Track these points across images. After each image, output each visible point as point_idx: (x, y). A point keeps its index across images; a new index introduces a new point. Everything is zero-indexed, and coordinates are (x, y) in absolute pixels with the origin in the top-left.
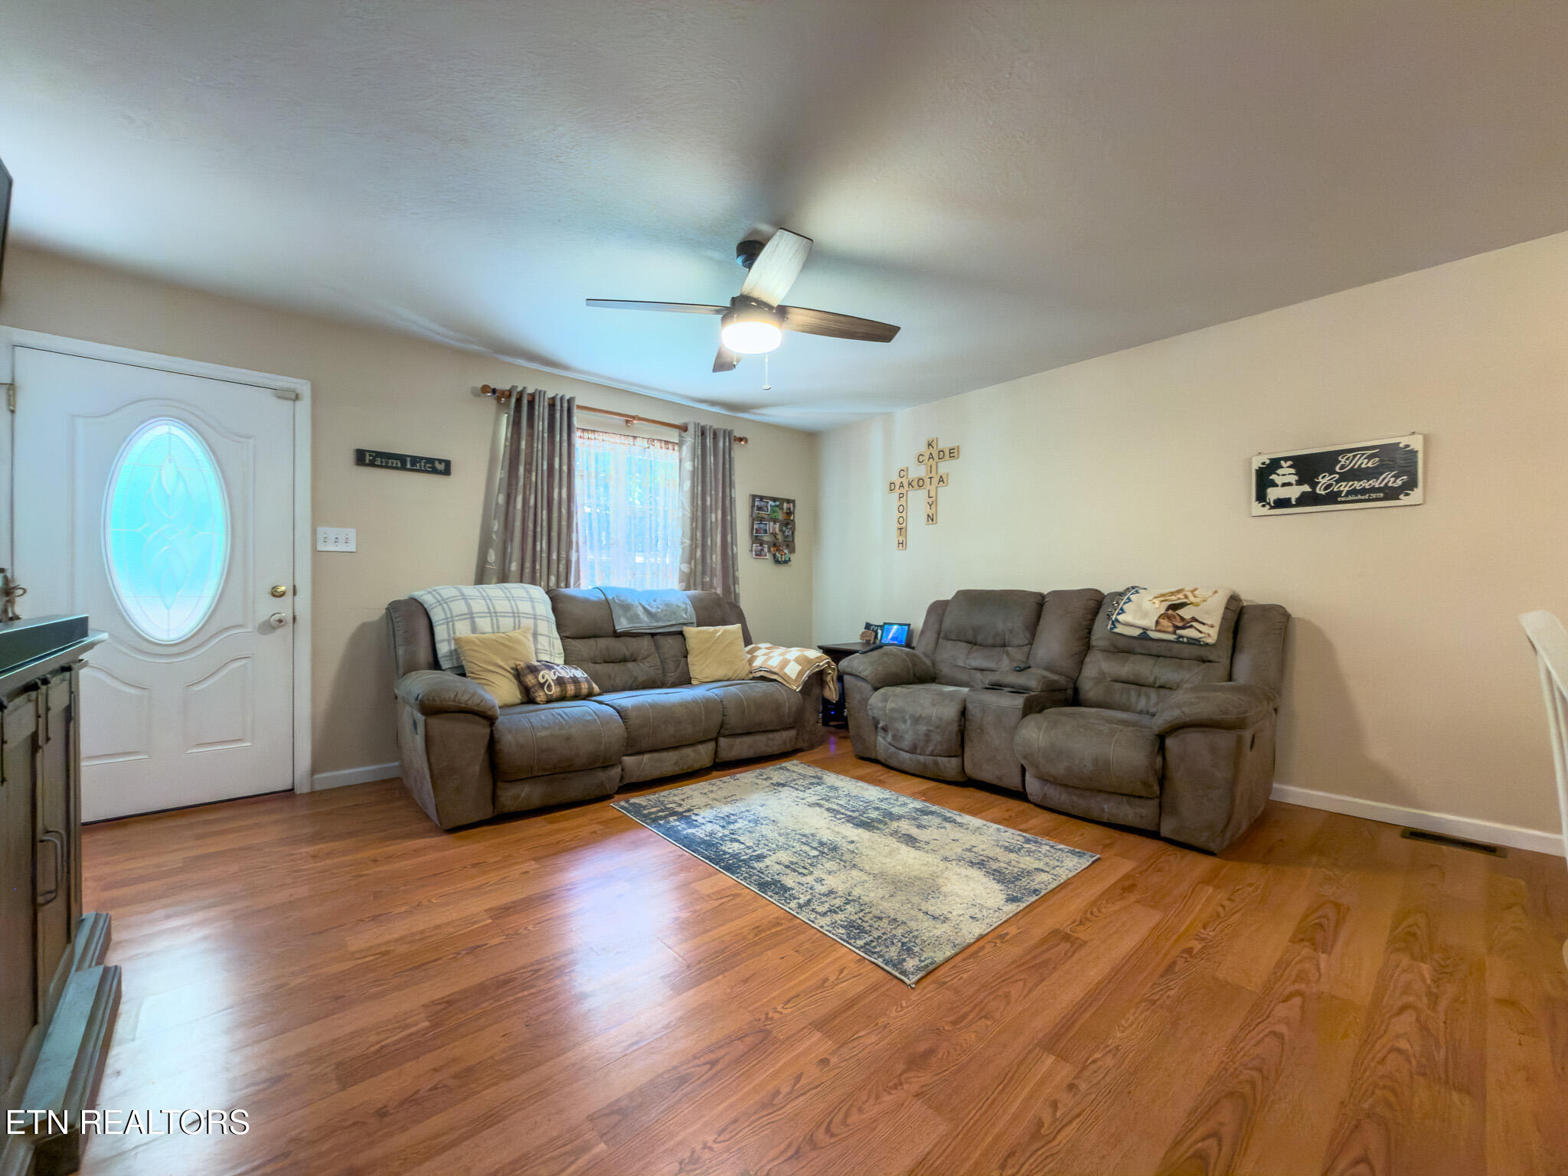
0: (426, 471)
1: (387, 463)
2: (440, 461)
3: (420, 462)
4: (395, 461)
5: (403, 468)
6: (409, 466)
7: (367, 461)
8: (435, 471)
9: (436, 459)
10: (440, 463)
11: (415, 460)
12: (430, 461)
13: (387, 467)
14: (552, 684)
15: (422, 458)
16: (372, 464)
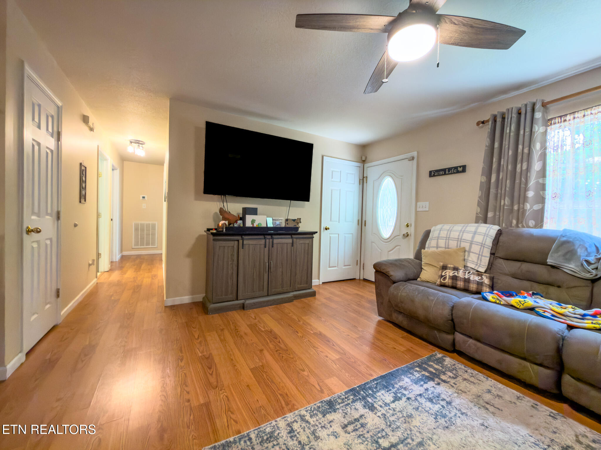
0: (454, 173)
1: (439, 173)
2: (460, 167)
3: (452, 170)
4: (442, 172)
5: (445, 174)
6: (447, 173)
7: (432, 175)
8: (458, 172)
9: (458, 167)
10: (460, 168)
11: (449, 169)
12: (456, 168)
13: (439, 175)
14: (448, 278)
15: (452, 168)
16: (434, 176)
